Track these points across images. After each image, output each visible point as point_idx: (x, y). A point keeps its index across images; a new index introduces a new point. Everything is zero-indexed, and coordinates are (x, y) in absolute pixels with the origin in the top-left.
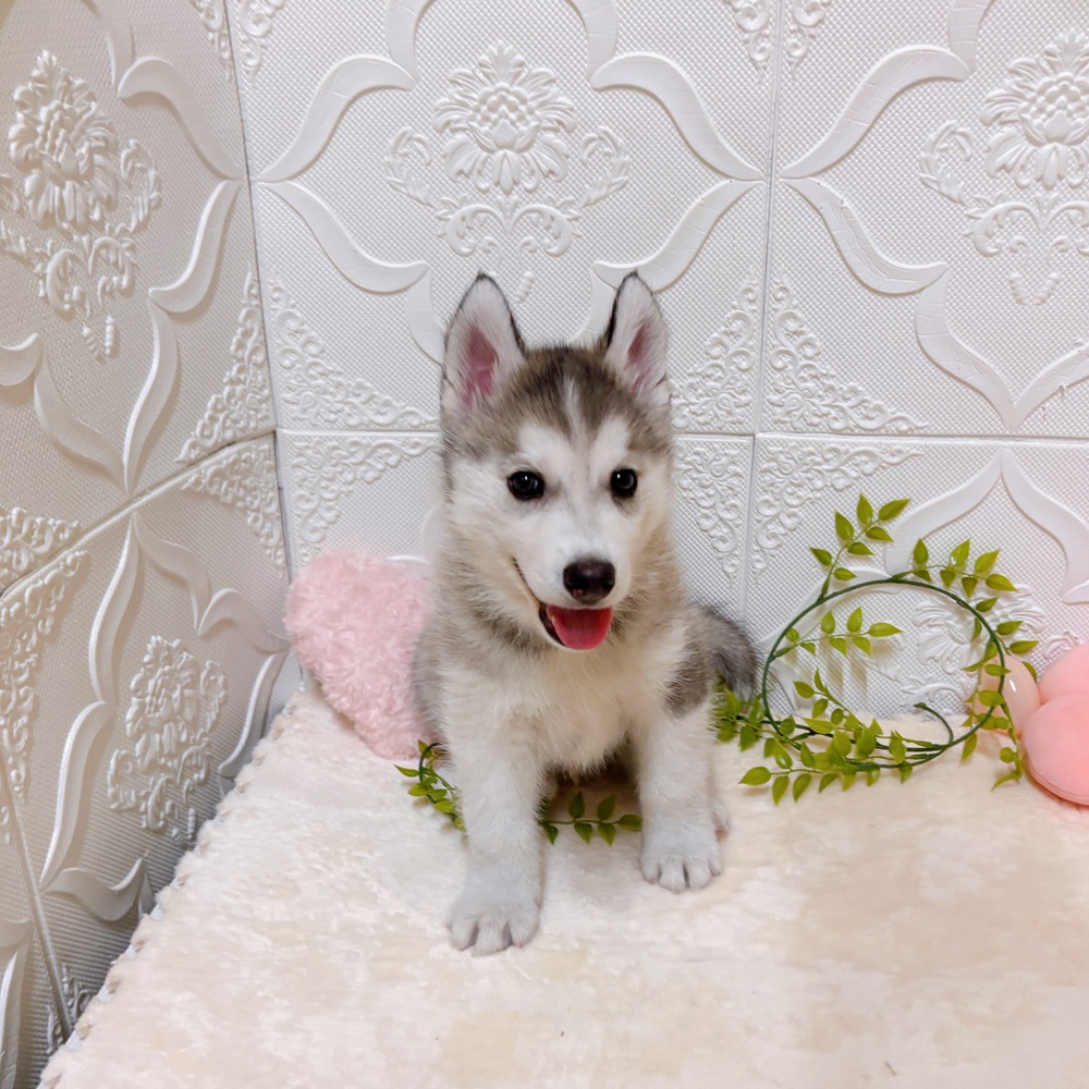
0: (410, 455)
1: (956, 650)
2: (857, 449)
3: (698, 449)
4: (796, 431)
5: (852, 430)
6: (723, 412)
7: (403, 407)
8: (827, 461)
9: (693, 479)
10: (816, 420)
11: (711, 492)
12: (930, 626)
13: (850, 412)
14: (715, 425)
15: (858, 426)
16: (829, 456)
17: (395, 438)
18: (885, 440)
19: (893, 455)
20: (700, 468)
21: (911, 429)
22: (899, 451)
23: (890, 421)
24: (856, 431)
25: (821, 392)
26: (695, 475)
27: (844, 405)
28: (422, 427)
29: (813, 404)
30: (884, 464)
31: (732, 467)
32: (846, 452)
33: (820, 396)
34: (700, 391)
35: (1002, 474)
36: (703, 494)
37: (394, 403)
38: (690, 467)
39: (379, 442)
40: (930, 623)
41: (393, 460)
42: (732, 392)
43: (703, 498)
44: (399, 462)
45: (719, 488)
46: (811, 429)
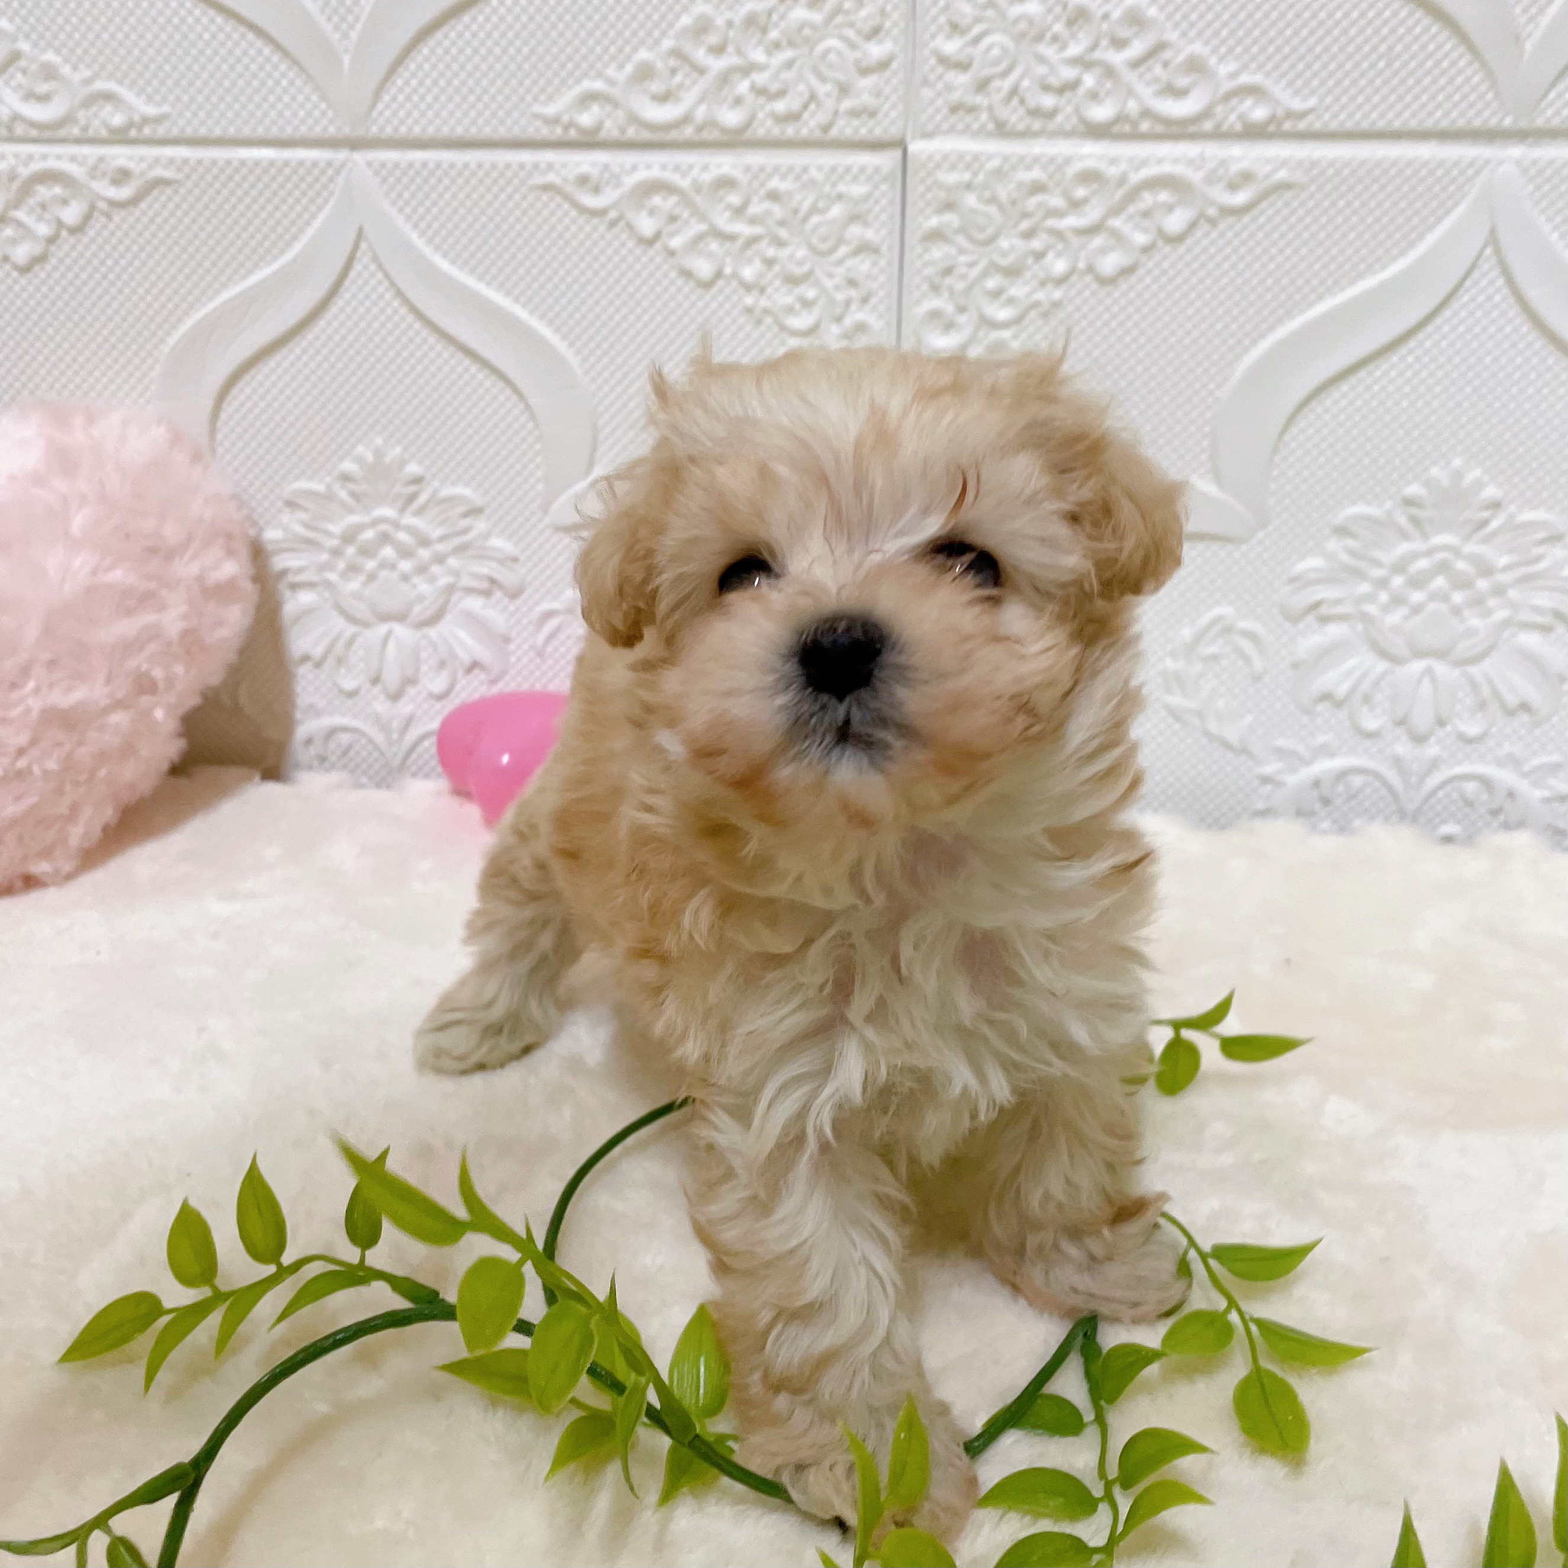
0: (114, 204)
1: (1383, 675)
2: (1144, 173)
3: (775, 183)
4: (1002, 130)
5: (1135, 124)
6: (828, 87)
7: (87, 82)
8: (1076, 205)
9: (770, 262)
10: (1048, 101)
11: (811, 294)
12: (1325, 620)
13: (1130, 77)
14: (810, 125)
15: (1147, 113)
16: (1080, 192)
17: (73, 159)
18: (1213, 150)
19: (1233, 187)
20: (783, 233)
21: (1272, 119)
22: (1247, 177)
23: (1228, 97)
24: (1145, 126)
25: (1058, 28)
26: (771, 252)
27: (1118, 58)
28: (133, 133)
29: (1042, 59)
30: (1212, 212)
31: (855, 231)
32: (1122, 180)
33: (1055, 39)
34: (774, 34)
35: (1493, 232)
36: (789, 300)
37: (66, 70)
38: (757, 230)
39: (36, 166)
40: (1324, 610)
41: (71, 215)
42: (851, 34)
43: (790, 310)
44: (88, 217)
45: (829, 284)
46: (1037, 125)
